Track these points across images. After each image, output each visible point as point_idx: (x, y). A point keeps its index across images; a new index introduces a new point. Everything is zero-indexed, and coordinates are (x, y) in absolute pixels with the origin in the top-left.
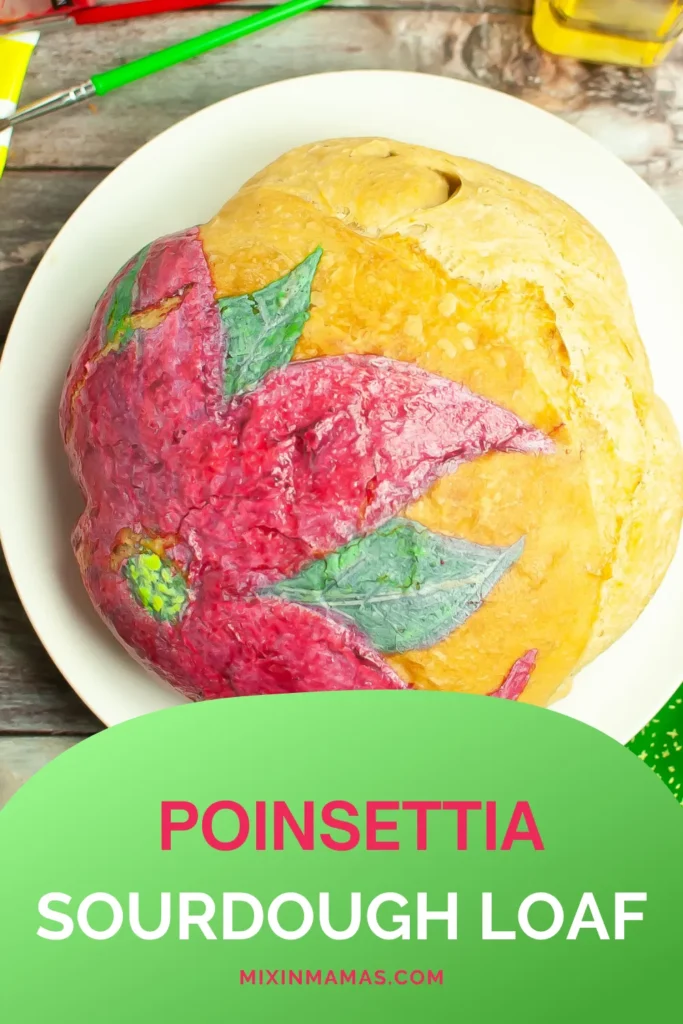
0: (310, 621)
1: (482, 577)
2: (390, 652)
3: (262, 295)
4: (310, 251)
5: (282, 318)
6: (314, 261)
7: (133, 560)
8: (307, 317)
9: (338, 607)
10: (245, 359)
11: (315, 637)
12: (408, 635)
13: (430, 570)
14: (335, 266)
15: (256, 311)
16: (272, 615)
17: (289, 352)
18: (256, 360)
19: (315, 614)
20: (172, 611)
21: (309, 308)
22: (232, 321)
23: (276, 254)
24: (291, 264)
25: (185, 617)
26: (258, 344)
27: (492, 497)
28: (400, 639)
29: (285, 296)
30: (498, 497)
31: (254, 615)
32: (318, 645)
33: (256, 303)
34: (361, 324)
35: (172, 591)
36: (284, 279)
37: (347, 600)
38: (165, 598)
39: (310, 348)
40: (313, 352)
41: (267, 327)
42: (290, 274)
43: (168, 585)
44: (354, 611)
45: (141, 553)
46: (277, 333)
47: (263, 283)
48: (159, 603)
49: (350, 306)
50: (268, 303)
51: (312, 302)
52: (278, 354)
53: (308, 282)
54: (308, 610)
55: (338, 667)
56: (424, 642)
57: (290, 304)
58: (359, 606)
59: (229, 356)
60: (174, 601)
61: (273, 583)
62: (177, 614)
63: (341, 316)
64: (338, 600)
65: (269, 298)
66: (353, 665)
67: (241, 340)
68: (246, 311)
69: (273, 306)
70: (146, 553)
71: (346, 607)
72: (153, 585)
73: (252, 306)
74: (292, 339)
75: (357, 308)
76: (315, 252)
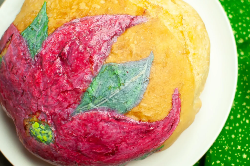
0: (94, 115)
1: (144, 70)
2: (126, 112)
3: (33, 24)
4: (43, 4)
5: (41, 26)
6: (45, 7)
7: (31, 128)
8: (48, 21)
9: (100, 105)
10: (34, 44)
11: (98, 120)
12: (129, 103)
13: (124, 77)
14: (51, 4)
15: (32, 29)
16: (80, 121)
17: (46, 34)
18: (37, 42)
19: (94, 112)
20: (50, 138)
21: (48, 18)
22: (27, 36)
23: (33, 12)
24: (38, 11)
25: (55, 138)
26: (37, 37)
27: (133, 43)
28: (127, 106)
29: (39, 20)
30: (136, 42)
31: (75, 124)
32: (101, 123)
33: (32, 27)
34: (65, 14)
35: (46, 131)
36: (37, 17)
37: (102, 101)
38: (46, 135)
39: (52, 29)
40: (53, 29)
41: (38, 32)
42: (39, 14)
43: (44, 130)
44: (106, 104)
45: (32, 124)
46: (41, 31)
47: (32, 21)
48: (45, 138)
49: (60, 11)
50: (35, 25)
51: (48, 17)
52: (43, 37)
53: (45, 13)
54: (91, 112)
55: (112, 127)
56: (136, 103)
57: (42, 21)
58: (107, 101)
59: (29, 46)
60: (49, 134)
61: (75, 109)
62: (52, 138)
63: (59, 15)
64: (99, 103)
65: (35, 24)
66: (116, 123)
67: (31, 40)
68: (30, 31)
69: (37, 25)
70: (33, 123)
71: (103, 104)
72: (40, 133)
73: (31, 29)
74: (46, 30)
75: (63, 11)
76: (44, 4)
